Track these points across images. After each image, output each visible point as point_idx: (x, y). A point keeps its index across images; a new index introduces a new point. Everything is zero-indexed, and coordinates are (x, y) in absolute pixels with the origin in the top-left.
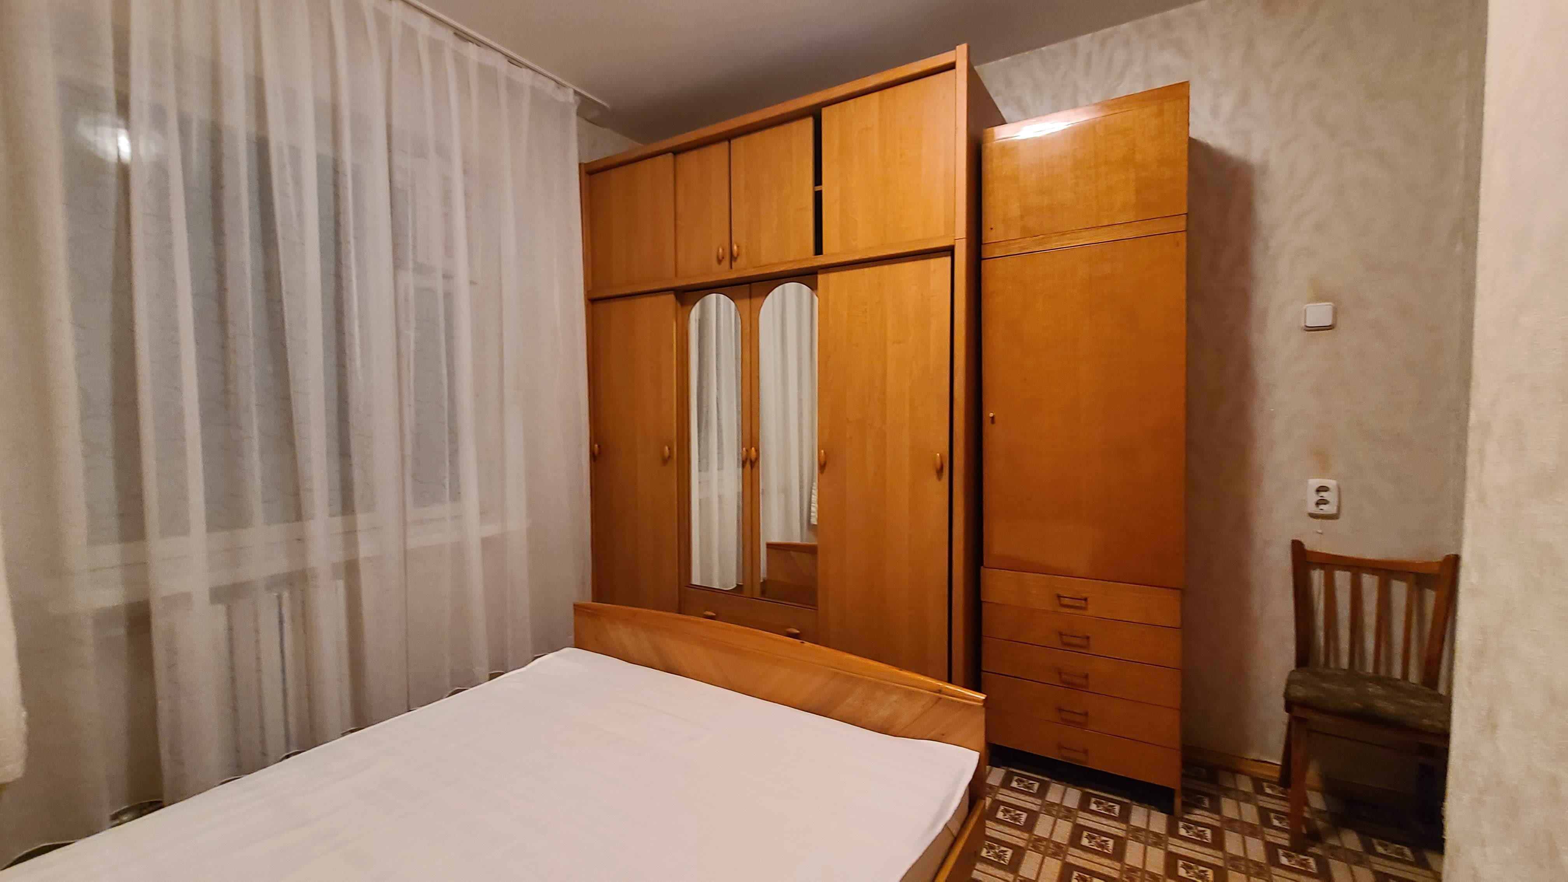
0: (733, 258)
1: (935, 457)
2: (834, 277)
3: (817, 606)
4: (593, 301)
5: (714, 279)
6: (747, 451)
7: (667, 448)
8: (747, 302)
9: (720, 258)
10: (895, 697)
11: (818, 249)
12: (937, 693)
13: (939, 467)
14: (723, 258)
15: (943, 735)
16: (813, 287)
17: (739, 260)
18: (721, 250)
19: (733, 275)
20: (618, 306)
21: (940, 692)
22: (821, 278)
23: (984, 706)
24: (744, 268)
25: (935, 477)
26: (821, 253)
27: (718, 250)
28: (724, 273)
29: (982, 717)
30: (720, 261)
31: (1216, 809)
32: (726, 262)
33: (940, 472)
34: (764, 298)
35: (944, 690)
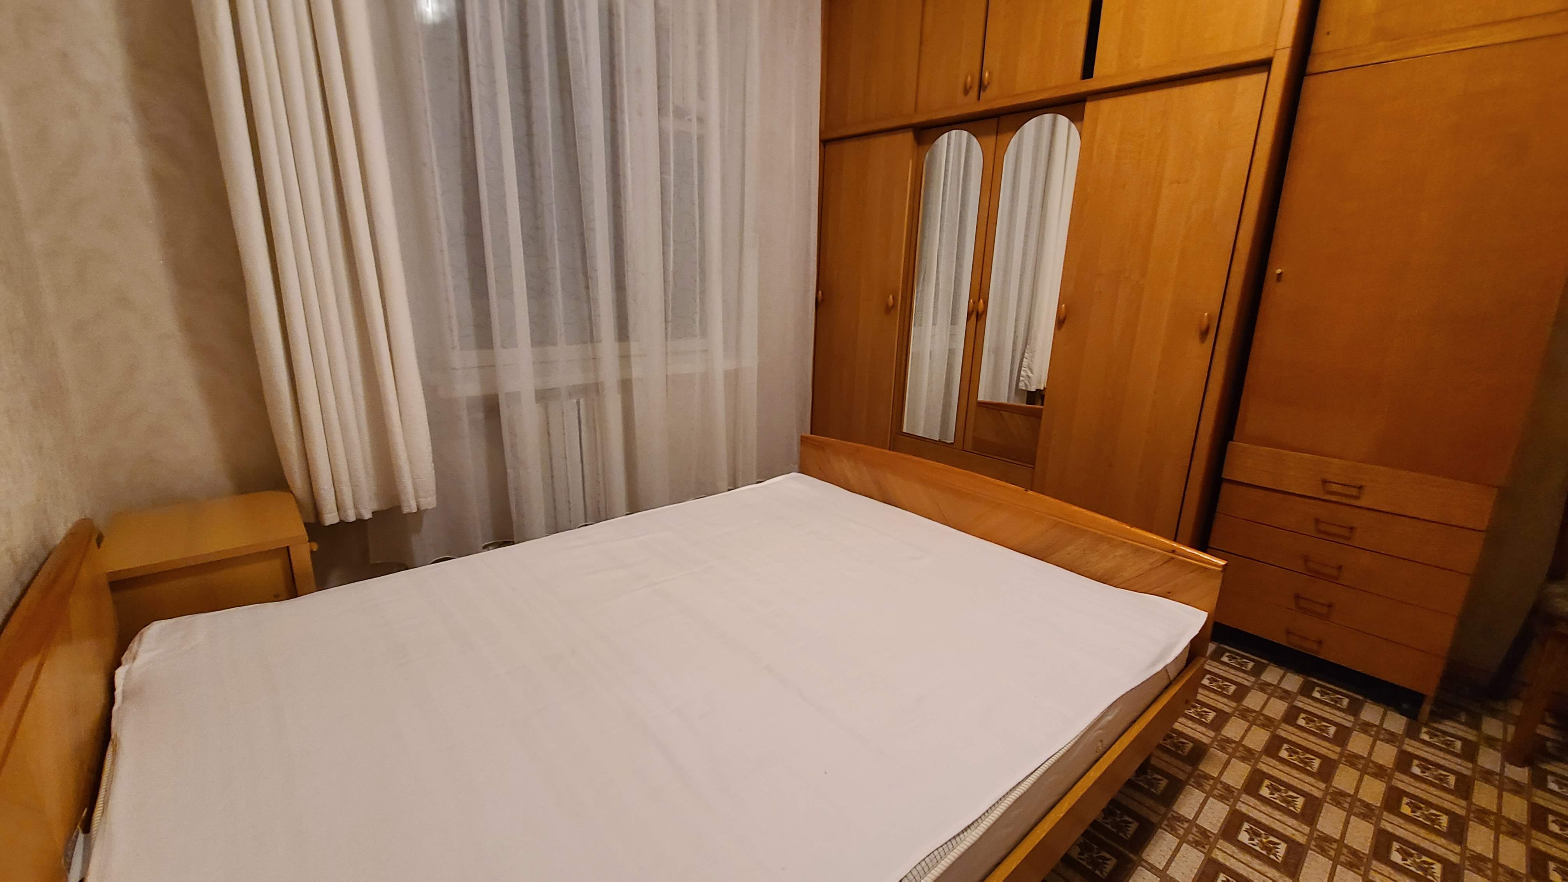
0: (982, 86)
1: (1203, 315)
2: (1106, 105)
3: (1034, 465)
4: (825, 142)
5: (958, 113)
6: (974, 302)
7: (891, 297)
8: (993, 138)
9: (968, 86)
10: (1120, 552)
11: (1088, 71)
12: (1170, 552)
13: (1204, 327)
14: (971, 87)
15: (1169, 593)
16: (1076, 117)
17: (988, 91)
18: (969, 78)
19: (981, 107)
20: (850, 147)
21: (1173, 552)
22: (1089, 106)
23: (1222, 571)
24: (994, 99)
25: (1197, 340)
26: (1091, 76)
27: (967, 78)
28: (970, 105)
29: (1218, 583)
30: (966, 92)
31: (1475, 724)
32: (974, 93)
33: (1204, 334)
34: (1014, 132)
35: (1178, 551)
